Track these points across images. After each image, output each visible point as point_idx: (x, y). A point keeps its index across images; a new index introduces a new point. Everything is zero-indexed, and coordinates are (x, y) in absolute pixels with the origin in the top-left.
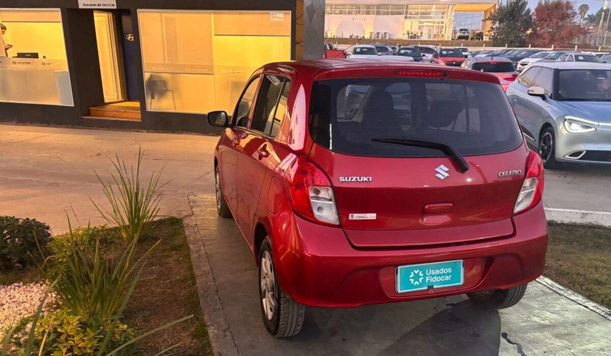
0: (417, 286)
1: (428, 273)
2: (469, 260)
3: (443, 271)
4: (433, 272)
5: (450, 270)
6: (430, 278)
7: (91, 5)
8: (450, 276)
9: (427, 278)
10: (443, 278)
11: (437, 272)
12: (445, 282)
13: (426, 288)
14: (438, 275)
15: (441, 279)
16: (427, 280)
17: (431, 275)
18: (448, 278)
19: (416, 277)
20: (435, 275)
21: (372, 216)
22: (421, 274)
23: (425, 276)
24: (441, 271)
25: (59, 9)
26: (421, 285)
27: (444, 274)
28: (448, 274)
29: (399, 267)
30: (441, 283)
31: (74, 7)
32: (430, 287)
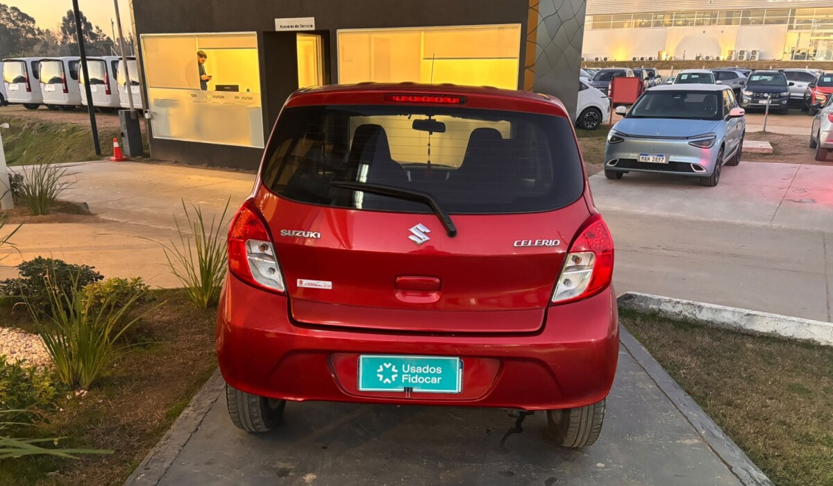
0: (387, 385)
1: (406, 370)
2: (470, 359)
3: (428, 369)
4: (413, 370)
5: (439, 370)
6: (408, 377)
7: (288, 27)
8: (439, 379)
9: (403, 376)
10: (428, 380)
11: (420, 370)
12: (431, 386)
13: (403, 390)
14: (419, 375)
15: (425, 380)
16: (403, 378)
17: (409, 373)
18: (435, 380)
19: (387, 373)
20: (416, 373)
21: (327, 285)
22: (394, 369)
23: (400, 373)
24: (426, 370)
25: (255, 33)
26: (393, 384)
27: (430, 375)
28: (436, 375)
29: (361, 357)
30: (424, 385)
31: (271, 30)
32: (408, 390)
